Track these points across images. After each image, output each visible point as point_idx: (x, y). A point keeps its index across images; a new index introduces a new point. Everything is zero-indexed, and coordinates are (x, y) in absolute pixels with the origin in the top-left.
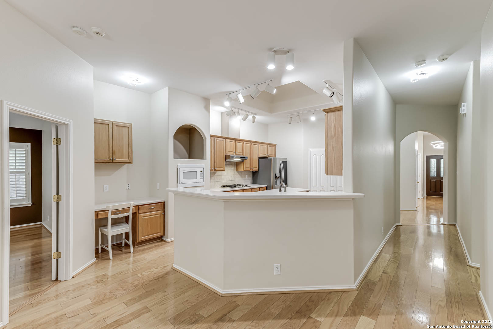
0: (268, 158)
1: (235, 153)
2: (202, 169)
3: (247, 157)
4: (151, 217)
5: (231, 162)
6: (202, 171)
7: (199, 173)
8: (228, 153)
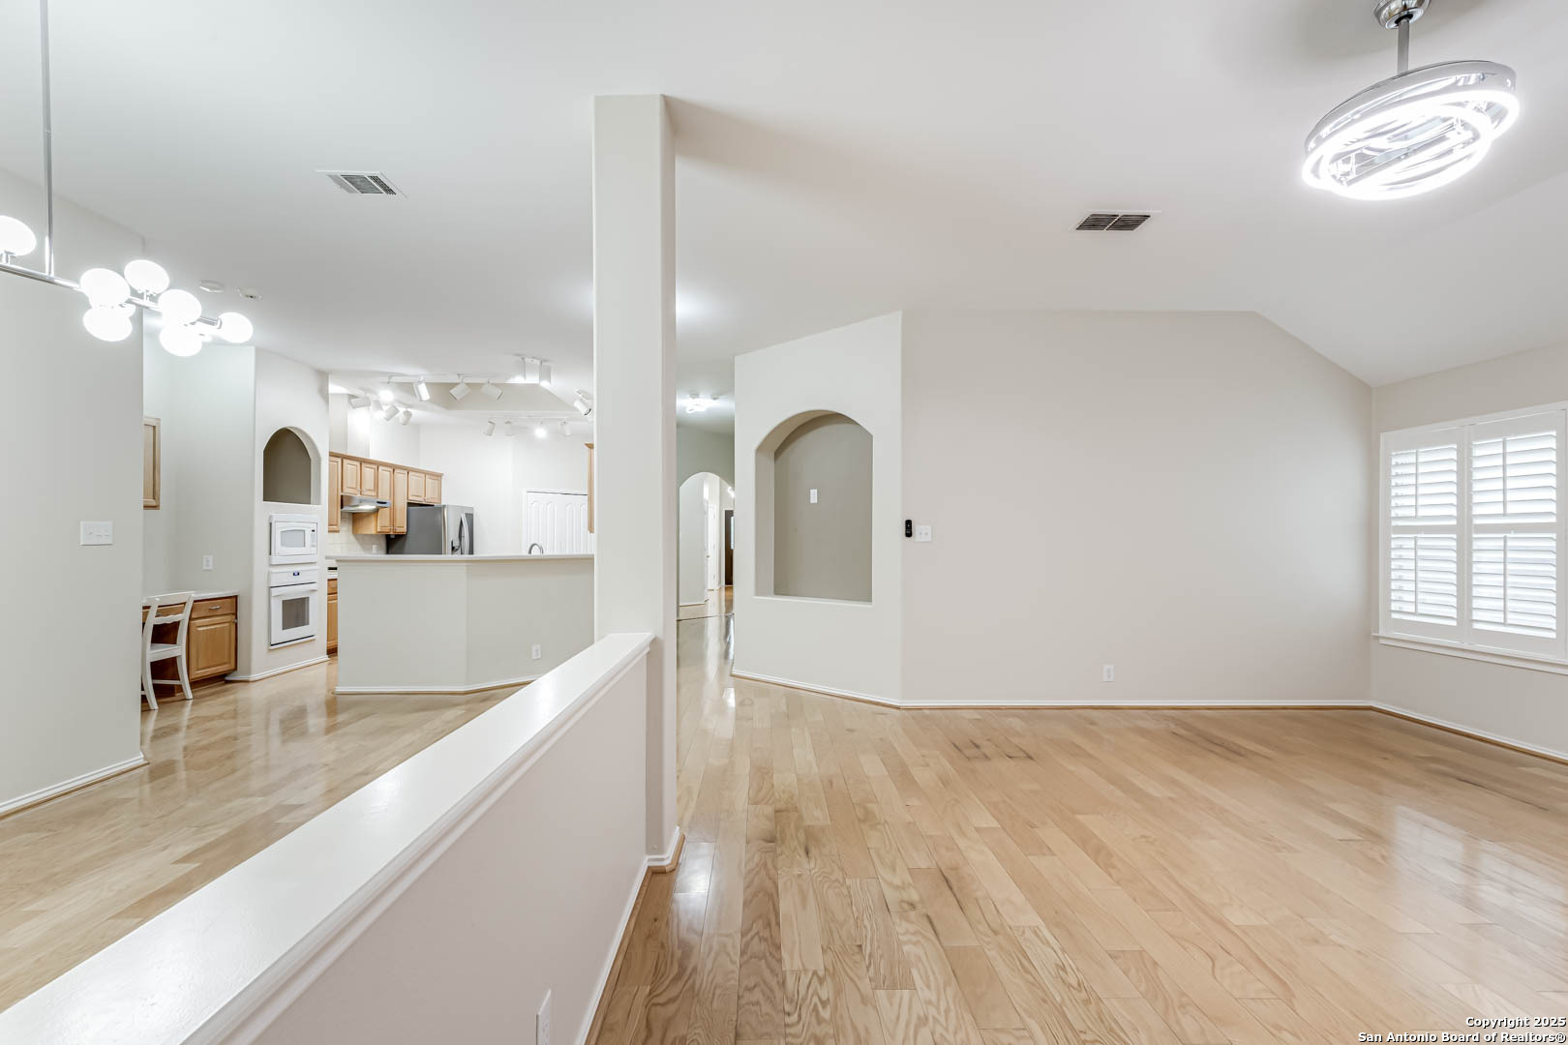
0: (429, 505)
1: (359, 492)
2: (314, 527)
3: (386, 502)
4: (213, 627)
7: (308, 533)
8: (347, 491)
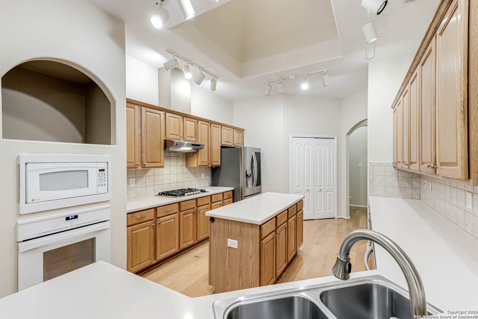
0: (235, 148)
1: (182, 138)
2: (104, 166)
3: (203, 145)
5: (176, 152)
6: (104, 170)
7: (93, 174)
8: (170, 137)
